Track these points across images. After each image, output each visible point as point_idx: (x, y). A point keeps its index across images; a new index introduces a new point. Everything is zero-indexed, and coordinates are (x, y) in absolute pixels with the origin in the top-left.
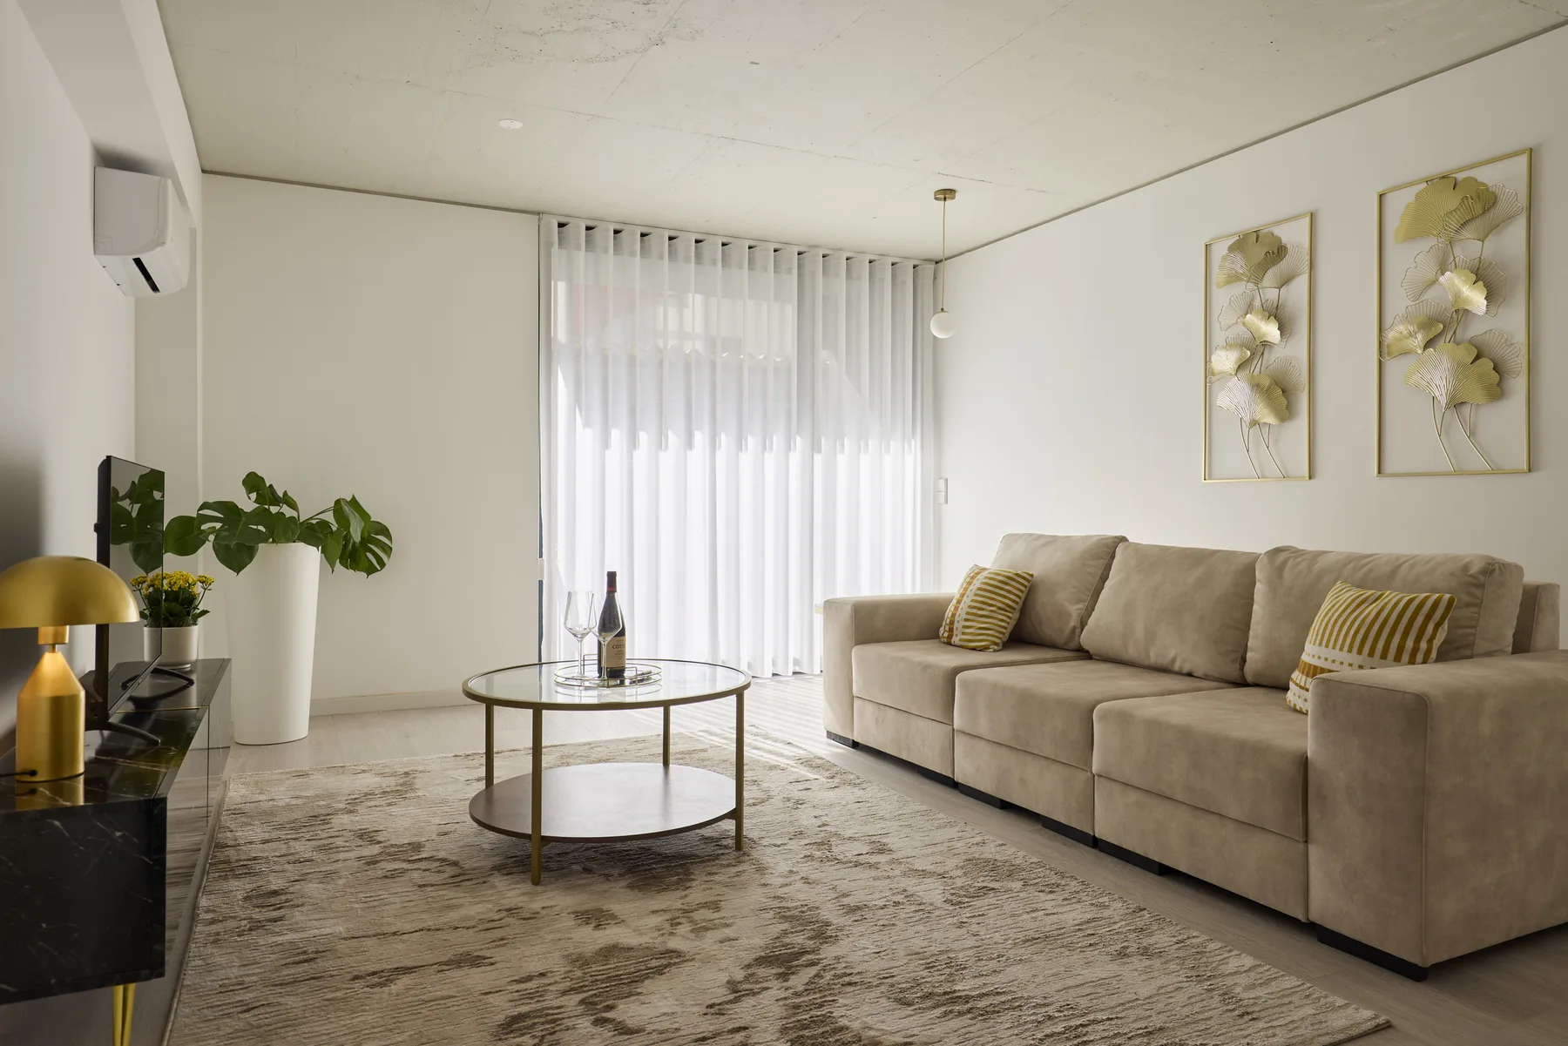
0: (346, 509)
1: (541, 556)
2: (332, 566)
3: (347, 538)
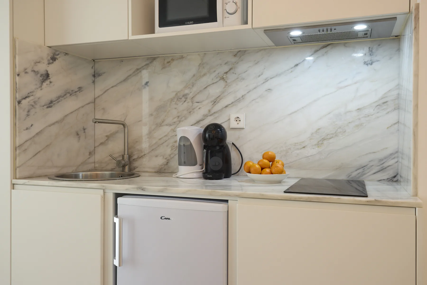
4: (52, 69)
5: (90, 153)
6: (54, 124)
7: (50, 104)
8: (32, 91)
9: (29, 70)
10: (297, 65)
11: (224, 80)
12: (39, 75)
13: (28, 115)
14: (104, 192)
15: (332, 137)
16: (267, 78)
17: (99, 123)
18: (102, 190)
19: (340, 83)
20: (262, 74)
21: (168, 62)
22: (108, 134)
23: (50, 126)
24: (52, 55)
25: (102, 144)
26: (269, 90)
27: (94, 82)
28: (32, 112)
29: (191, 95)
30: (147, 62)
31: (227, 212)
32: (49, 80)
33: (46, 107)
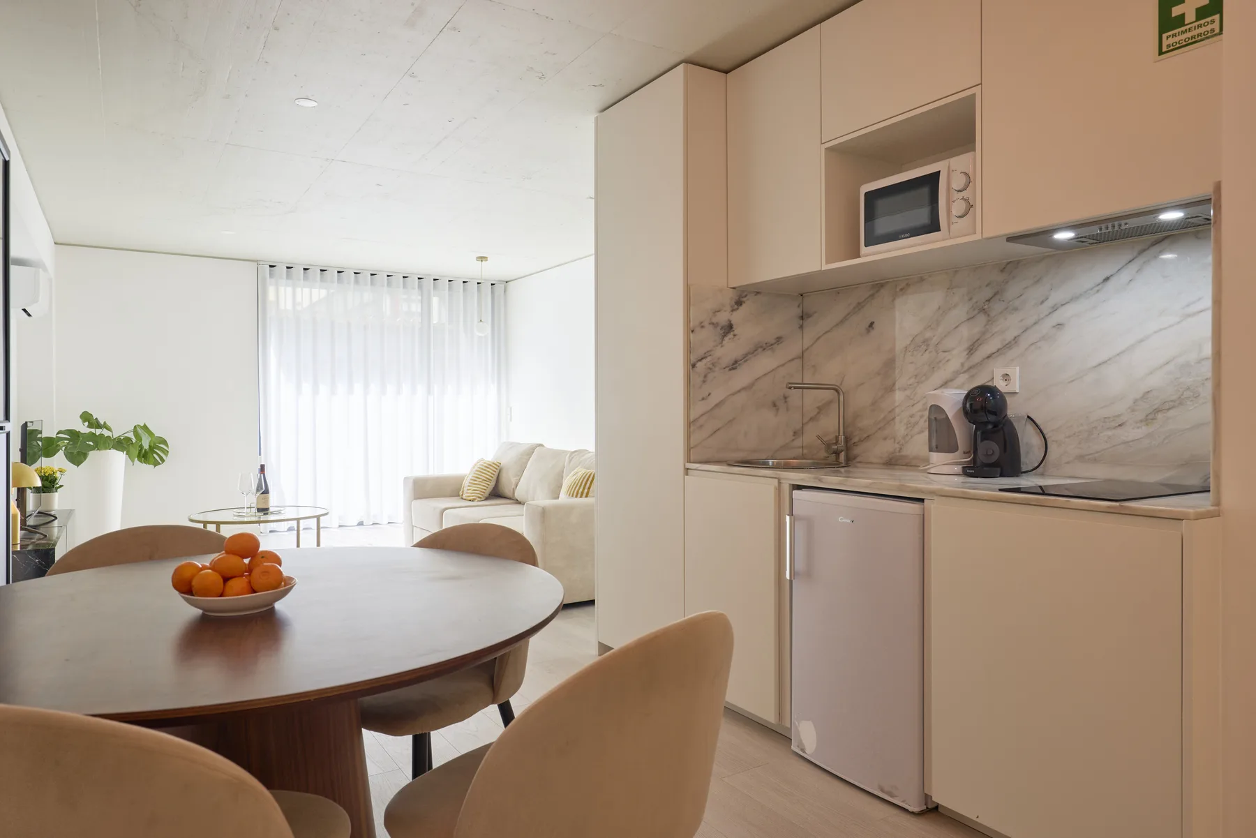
0: (139, 431)
1: (260, 455)
2: (133, 461)
3: (141, 446)
4: (736, 317)
5: (795, 433)
6: (739, 391)
7: (734, 366)
8: (709, 349)
9: (706, 324)
10: (1107, 279)
11: (986, 313)
12: (719, 328)
13: (704, 382)
14: (780, 483)
15: (1173, 407)
16: (1055, 305)
17: (795, 388)
18: (777, 480)
19: (1188, 306)
20: (1047, 299)
21: (901, 290)
22: (820, 404)
23: (733, 394)
24: (737, 298)
25: (812, 419)
26: (1060, 325)
27: (801, 327)
28: (710, 376)
29: (935, 341)
30: (871, 292)
31: (922, 516)
32: (732, 333)
33: (727, 369)
